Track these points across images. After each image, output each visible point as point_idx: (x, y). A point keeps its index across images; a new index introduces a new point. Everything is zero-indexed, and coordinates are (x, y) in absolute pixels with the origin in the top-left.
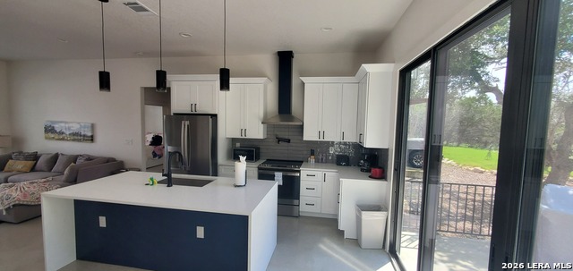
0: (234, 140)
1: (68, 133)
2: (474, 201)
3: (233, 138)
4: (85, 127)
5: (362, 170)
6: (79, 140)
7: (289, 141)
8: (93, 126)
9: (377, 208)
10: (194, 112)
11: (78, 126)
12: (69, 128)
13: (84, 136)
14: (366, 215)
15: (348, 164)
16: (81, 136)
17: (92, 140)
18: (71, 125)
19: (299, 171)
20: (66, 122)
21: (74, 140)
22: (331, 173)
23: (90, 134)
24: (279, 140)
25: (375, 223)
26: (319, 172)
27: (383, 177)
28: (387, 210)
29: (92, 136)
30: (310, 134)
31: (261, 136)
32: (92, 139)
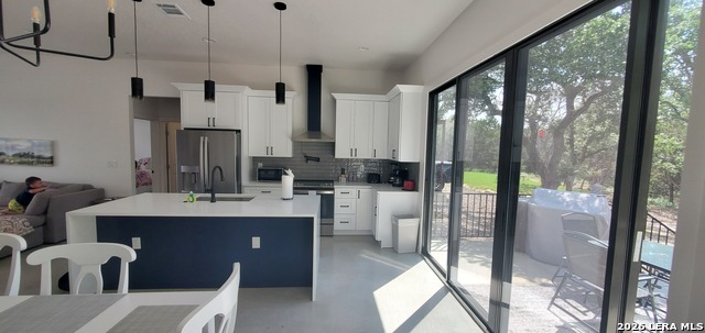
0: (255, 160)
1: (11, 153)
2: (485, 218)
3: (254, 158)
4: (40, 145)
5: (394, 185)
6: (31, 164)
7: (318, 160)
8: (53, 145)
9: (411, 216)
10: (212, 127)
11: (29, 144)
12: (13, 148)
13: (39, 157)
14: (402, 223)
15: (379, 182)
16: (33, 157)
17: (52, 163)
18: (16, 143)
19: (333, 189)
20: (7, 140)
21: (20, 163)
22: (365, 190)
23: (48, 155)
24: (308, 159)
25: (409, 229)
26: (353, 189)
27: (414, 188)
28: (419, 217)
29: (52, 158)
30: (342, 152)
31: (289, 154)
32: (51, 161)
